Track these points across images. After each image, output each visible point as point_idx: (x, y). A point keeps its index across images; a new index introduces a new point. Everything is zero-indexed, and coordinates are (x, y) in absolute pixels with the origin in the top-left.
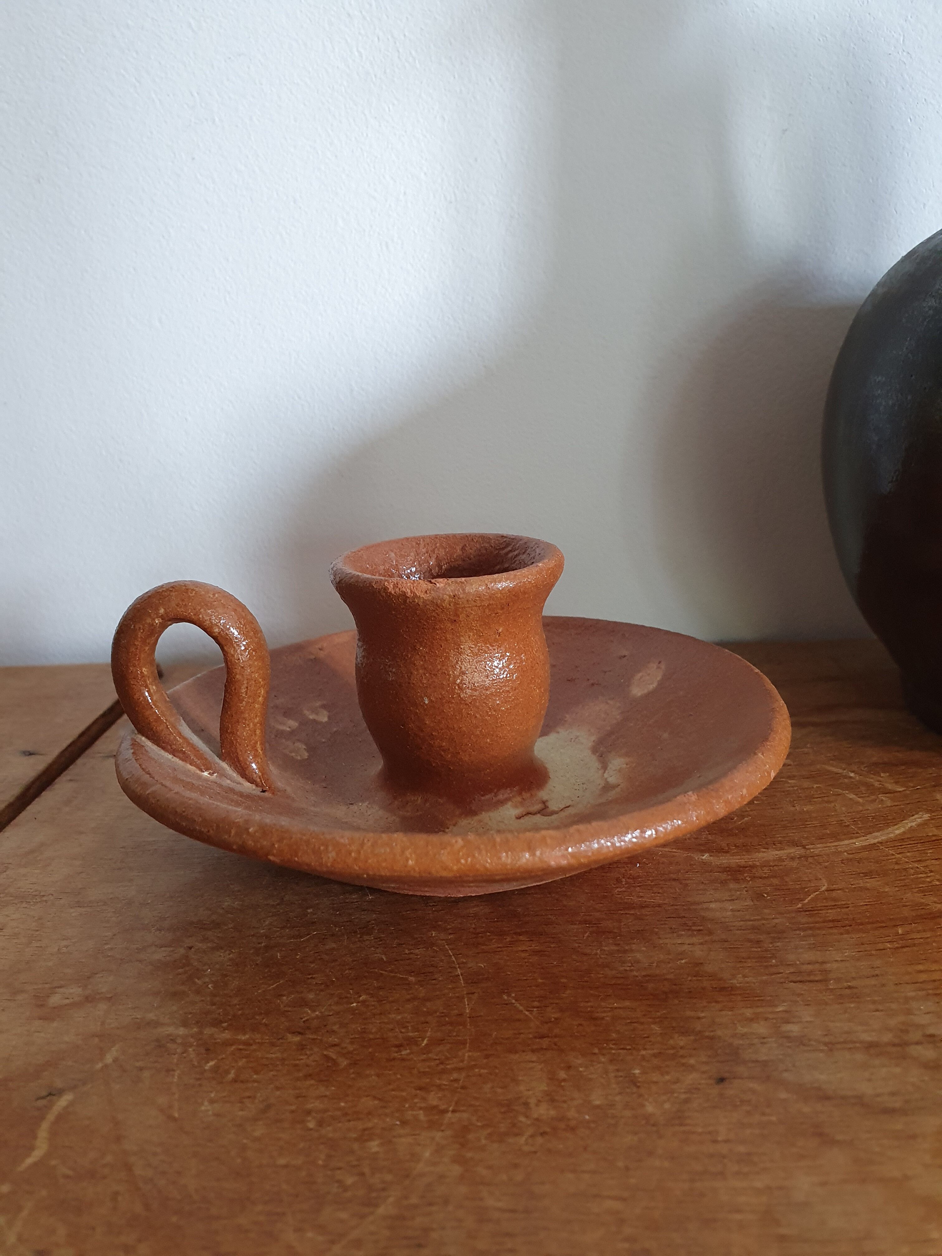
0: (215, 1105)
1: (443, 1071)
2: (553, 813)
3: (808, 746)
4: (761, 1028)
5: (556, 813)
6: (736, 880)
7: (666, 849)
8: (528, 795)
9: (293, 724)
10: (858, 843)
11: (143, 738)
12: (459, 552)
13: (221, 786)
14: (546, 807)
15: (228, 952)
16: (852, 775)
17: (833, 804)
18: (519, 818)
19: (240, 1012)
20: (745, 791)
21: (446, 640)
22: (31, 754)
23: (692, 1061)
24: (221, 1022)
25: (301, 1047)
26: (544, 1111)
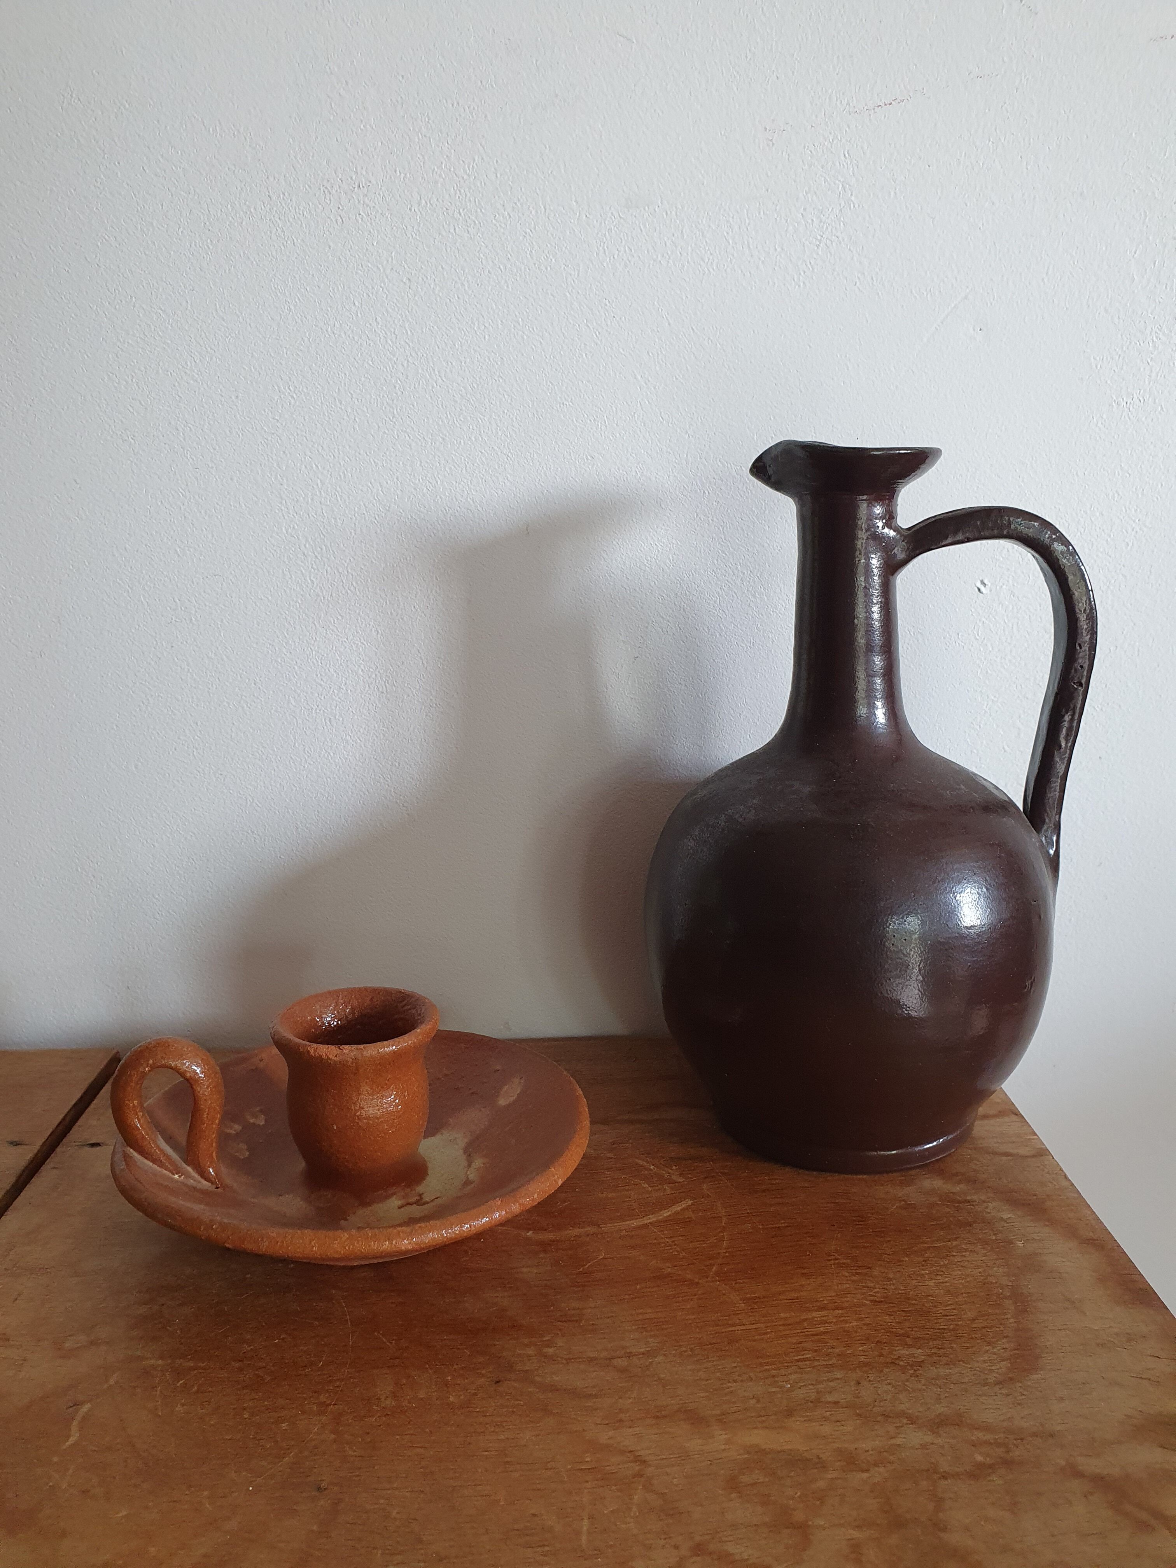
0: (185, 1407)
1: (331, 1381)
2: (424, 1204)
3: (630, 1141)
4: (530, 1351)
5: (427, 1203)
6: (545, 1251)
7: (504, 1228)
8: (409, 1190)
9: (237, 1127)
10: (635, 1223)
11: (131, 1150)
12: (368, 1002)
13: (186, 1185)
14: (421, 1199)
15: (190, 1307)
16: (652, 1167)
17: (630, 1192)
18: (400, 1208)
19: (199, 1348)
20: (536, 1196)
21: (350, 1085)
22: (17, 1144)
23: (484, 1372)
24: (187, 1356)
25: (241, 1370)
26: (390, 1403)
